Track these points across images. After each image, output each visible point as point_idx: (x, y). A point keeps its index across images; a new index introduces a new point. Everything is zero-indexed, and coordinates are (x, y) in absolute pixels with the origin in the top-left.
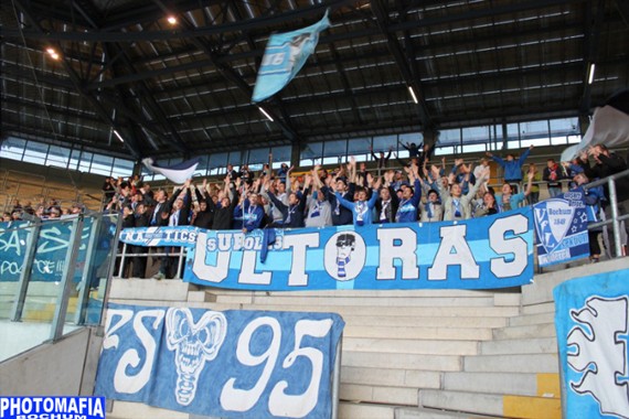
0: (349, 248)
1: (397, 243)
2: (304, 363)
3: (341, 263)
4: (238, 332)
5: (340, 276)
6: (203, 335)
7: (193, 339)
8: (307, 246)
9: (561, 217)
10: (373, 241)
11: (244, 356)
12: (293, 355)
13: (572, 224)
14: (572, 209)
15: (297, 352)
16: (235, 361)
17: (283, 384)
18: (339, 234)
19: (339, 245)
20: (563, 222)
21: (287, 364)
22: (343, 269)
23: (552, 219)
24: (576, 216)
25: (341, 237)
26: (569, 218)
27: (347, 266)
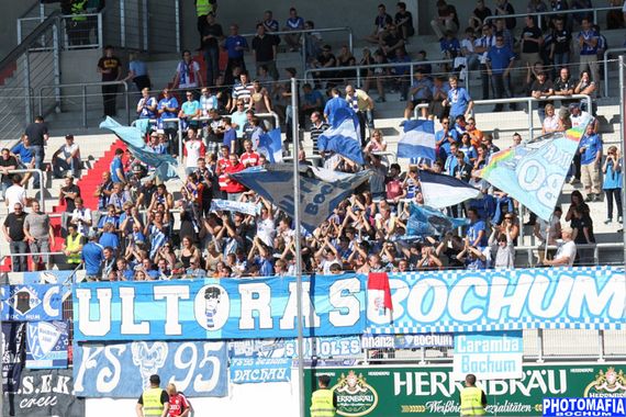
0: (215, 300)
1: (255, 296)
2: (210, 364)
3: (209, 315)
4: (175, 352)
5: (209, 326)
6: (155, 354)
7: (149, 357)
8: (180, 299)
9: (49, 336)
10: (234, 294)
11: (179, 364)
12: (204, 361)
13: (57, 344)
14: (59, 333)
15: (206, 359)
16: (174, 367)
17: (200, 376)
18: (206, 288)
19: (207, 297)
20: (49, 340)
21: (201, 365)
22: (211, 320)
23: (41, 335)
24: (60, 339)
25: (208, 291)
26: (54, 339)
27: (214, 317)
